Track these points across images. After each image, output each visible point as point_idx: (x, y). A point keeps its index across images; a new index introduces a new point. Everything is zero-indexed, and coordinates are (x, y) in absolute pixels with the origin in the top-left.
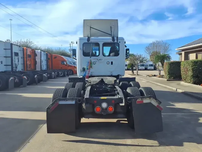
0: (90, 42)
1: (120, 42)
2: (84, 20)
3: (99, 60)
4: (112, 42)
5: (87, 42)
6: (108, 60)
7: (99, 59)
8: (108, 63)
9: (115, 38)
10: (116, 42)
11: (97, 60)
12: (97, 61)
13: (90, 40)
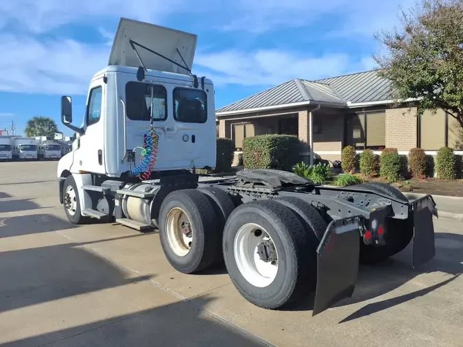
1: (207, 91)
2: (122, 19)
3: (168, 129)
4: (193, 87)
5: (136, 80)
6: (186, 132)
7: (166, 129)
8: (186, 138)
9: (199, 80)
10: (201, 89)
11: (162, 131)
12: (161, 134)
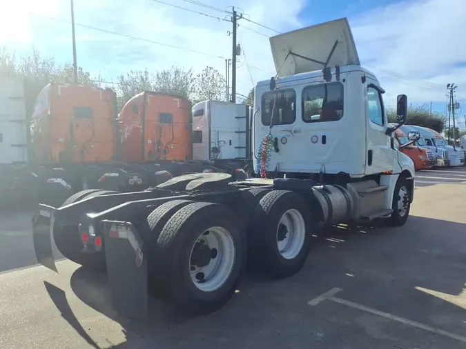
0: (275, 89)
1: (344, 80)
4: (325, 82)
5: (269, 90)
6: (315, 133)
7: (293, 132)
8: (315, 139)
9: (333, 71)
10: (335, 80)
11: (290, 134)
12: (289, 136)
13: (276, 85)
